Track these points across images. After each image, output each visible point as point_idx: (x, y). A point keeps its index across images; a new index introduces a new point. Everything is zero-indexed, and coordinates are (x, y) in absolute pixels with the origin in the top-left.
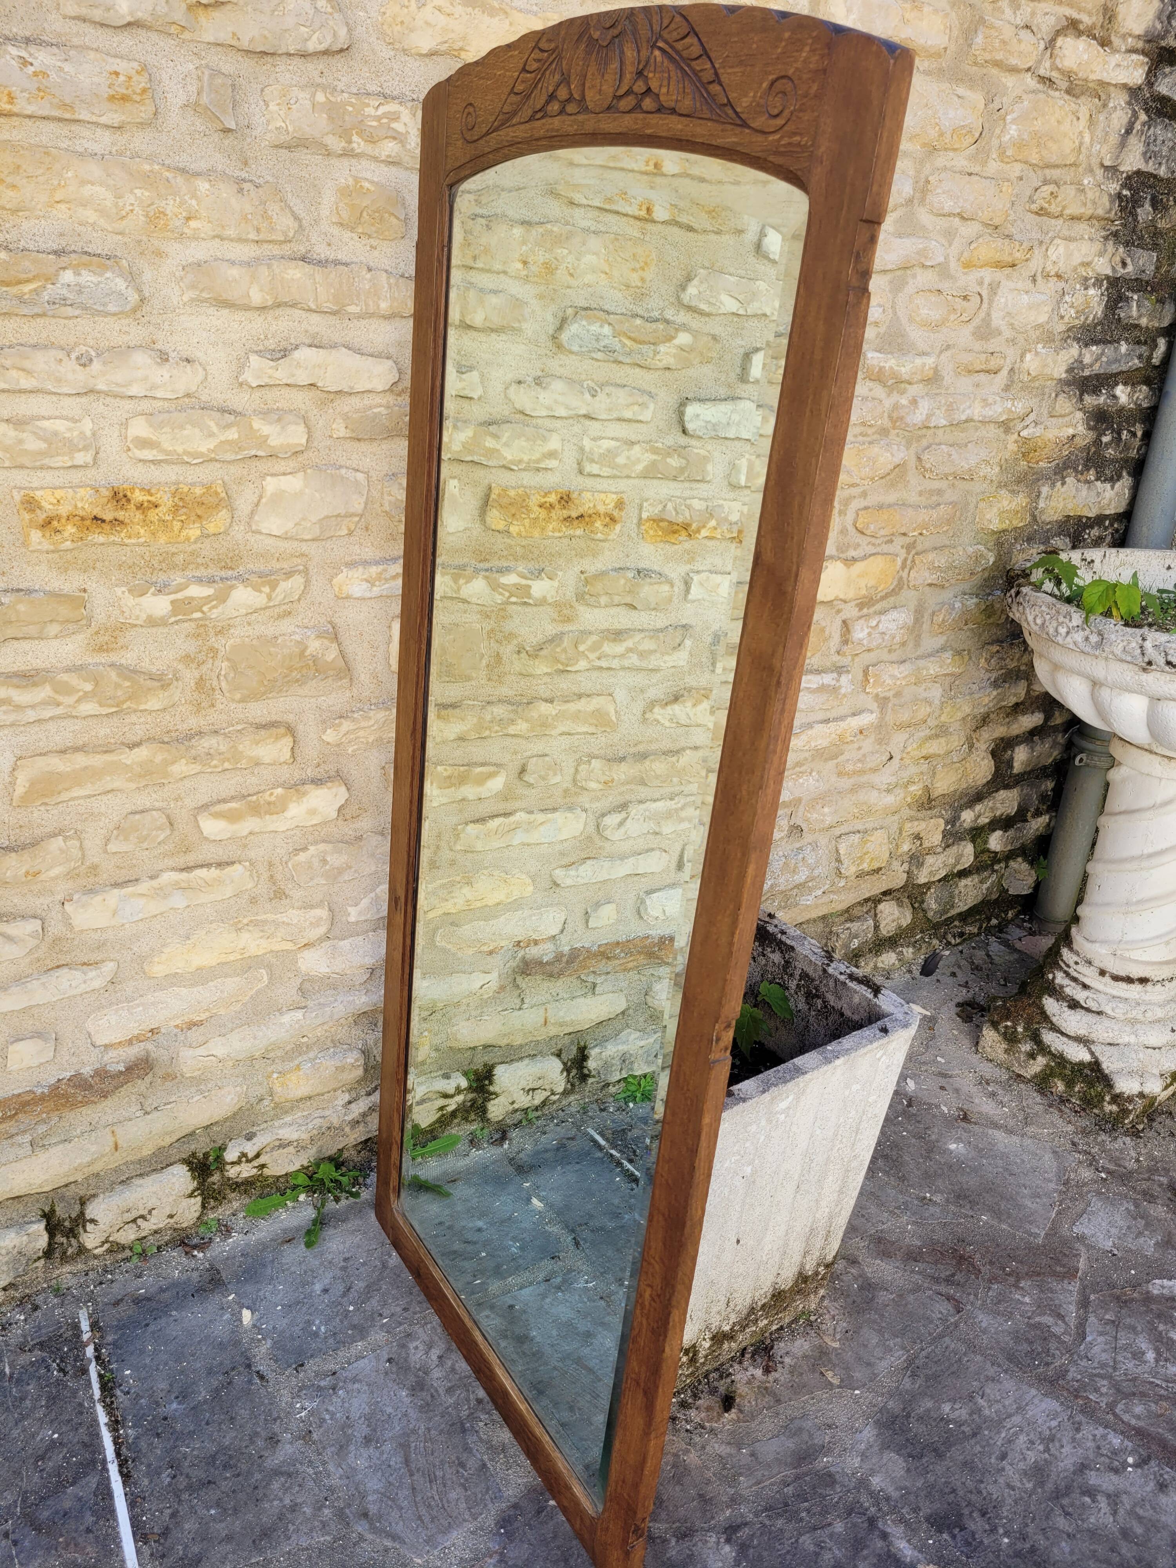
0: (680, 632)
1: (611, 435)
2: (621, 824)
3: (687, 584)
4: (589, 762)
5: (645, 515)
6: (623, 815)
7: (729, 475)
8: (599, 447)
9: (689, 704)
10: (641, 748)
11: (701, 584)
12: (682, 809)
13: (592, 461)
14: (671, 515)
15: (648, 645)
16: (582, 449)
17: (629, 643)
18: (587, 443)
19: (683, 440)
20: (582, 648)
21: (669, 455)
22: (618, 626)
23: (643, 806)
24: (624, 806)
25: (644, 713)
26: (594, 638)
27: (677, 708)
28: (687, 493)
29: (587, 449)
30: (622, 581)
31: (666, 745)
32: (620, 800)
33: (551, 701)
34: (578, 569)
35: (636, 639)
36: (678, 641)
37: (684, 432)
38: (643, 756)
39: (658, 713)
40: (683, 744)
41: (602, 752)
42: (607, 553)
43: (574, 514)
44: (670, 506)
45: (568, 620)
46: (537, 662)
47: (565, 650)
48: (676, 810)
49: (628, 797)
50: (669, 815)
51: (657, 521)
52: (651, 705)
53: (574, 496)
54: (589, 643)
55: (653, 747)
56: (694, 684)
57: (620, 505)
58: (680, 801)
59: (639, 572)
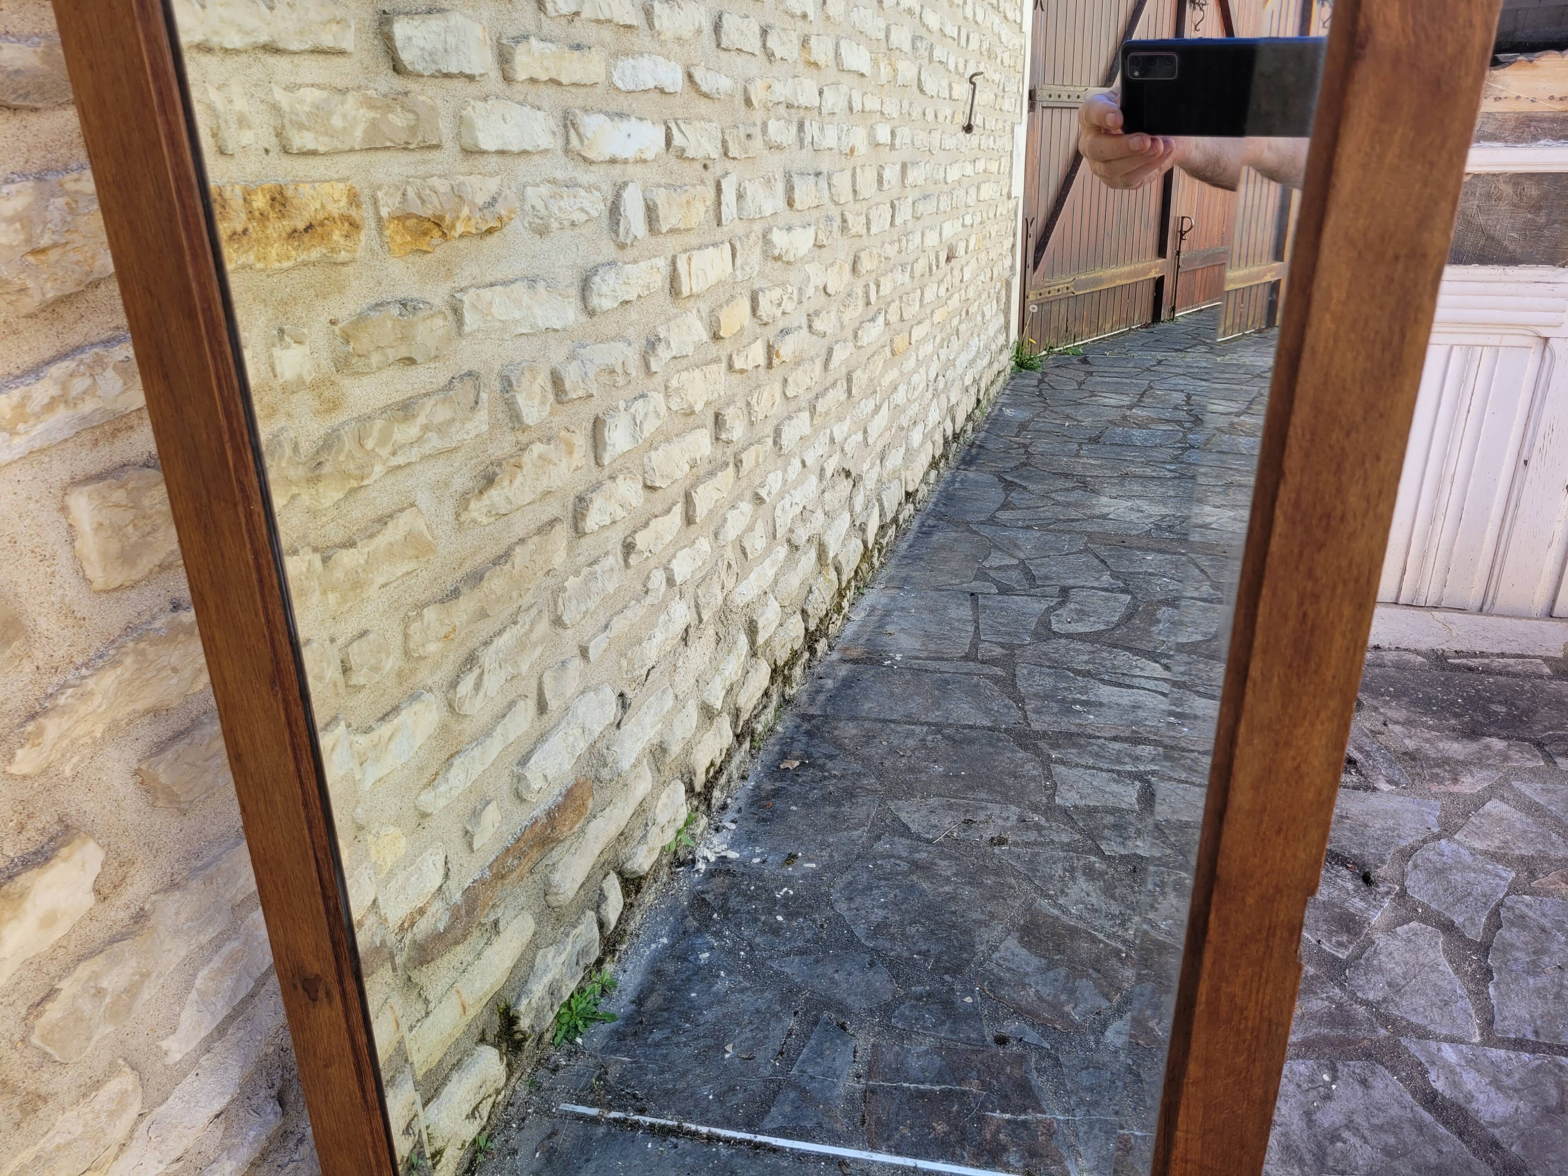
0: (469, 383)
1: (308, 80)
2: (478, 686)
3: (457, 311)
4: (420, 615)
5: (384, 212)
6: (476, 671)
7: (459, 134)
8: (302, 102)
9: (506, 483)
10: (467, 567)
11: (474, 307)
12: (531, 630)
13: (301, 127)
14: (416, 207)
15: (443, 414)
16: (275, 108)
17: (422, 419)
18: (281, 97)
19: (399, 83)
20: (369, 444)
21: (389, 109)
22: (398, 397)
23: (492, 648)
24: (471, 660)
25: (458, 515)
26: (379, 424)
27: (494, 495)
28: (422, 170)
29: (285, 106)
30: (389, 324)
31: (493, 550)
32: (463, 653)
33: (350, 544)
34: (325, 318)
35: (428, 409)
36: (472, 397)
37: (398, 68)
38: (476, 578)
39: (477, 509)
40: (507, 542)
41: (428, 593)
42: (355, 283)
43: (301, 226)
44: (411, 193)
45: (334, 406)
46: (321, 487)
47: (350, 456)
48: (527, 634)
49: (470, 645)
50: (522, 645)
51: (402, 218)
52: (464, 501)
53: (289, 193)
54: (375, 433)
55: (480, 559)
56: (499, 454)
57: (354, 199)
58: (525, 619)
59: (404, 305)
